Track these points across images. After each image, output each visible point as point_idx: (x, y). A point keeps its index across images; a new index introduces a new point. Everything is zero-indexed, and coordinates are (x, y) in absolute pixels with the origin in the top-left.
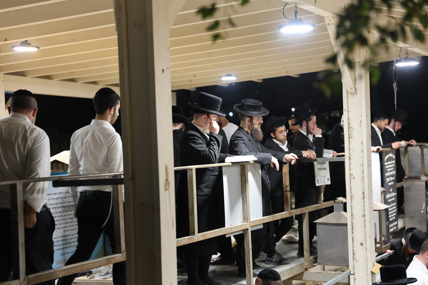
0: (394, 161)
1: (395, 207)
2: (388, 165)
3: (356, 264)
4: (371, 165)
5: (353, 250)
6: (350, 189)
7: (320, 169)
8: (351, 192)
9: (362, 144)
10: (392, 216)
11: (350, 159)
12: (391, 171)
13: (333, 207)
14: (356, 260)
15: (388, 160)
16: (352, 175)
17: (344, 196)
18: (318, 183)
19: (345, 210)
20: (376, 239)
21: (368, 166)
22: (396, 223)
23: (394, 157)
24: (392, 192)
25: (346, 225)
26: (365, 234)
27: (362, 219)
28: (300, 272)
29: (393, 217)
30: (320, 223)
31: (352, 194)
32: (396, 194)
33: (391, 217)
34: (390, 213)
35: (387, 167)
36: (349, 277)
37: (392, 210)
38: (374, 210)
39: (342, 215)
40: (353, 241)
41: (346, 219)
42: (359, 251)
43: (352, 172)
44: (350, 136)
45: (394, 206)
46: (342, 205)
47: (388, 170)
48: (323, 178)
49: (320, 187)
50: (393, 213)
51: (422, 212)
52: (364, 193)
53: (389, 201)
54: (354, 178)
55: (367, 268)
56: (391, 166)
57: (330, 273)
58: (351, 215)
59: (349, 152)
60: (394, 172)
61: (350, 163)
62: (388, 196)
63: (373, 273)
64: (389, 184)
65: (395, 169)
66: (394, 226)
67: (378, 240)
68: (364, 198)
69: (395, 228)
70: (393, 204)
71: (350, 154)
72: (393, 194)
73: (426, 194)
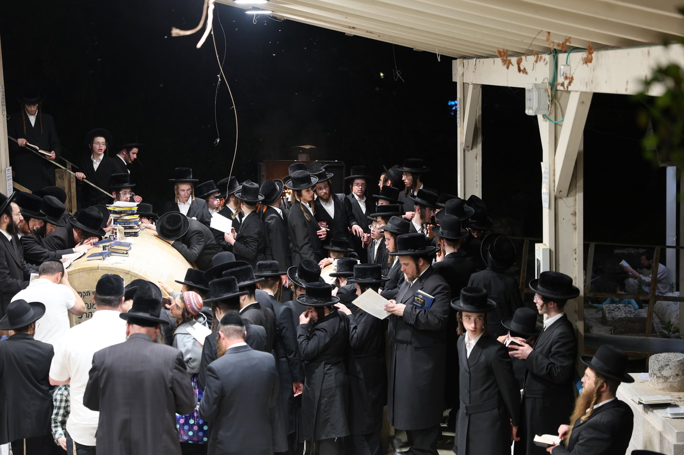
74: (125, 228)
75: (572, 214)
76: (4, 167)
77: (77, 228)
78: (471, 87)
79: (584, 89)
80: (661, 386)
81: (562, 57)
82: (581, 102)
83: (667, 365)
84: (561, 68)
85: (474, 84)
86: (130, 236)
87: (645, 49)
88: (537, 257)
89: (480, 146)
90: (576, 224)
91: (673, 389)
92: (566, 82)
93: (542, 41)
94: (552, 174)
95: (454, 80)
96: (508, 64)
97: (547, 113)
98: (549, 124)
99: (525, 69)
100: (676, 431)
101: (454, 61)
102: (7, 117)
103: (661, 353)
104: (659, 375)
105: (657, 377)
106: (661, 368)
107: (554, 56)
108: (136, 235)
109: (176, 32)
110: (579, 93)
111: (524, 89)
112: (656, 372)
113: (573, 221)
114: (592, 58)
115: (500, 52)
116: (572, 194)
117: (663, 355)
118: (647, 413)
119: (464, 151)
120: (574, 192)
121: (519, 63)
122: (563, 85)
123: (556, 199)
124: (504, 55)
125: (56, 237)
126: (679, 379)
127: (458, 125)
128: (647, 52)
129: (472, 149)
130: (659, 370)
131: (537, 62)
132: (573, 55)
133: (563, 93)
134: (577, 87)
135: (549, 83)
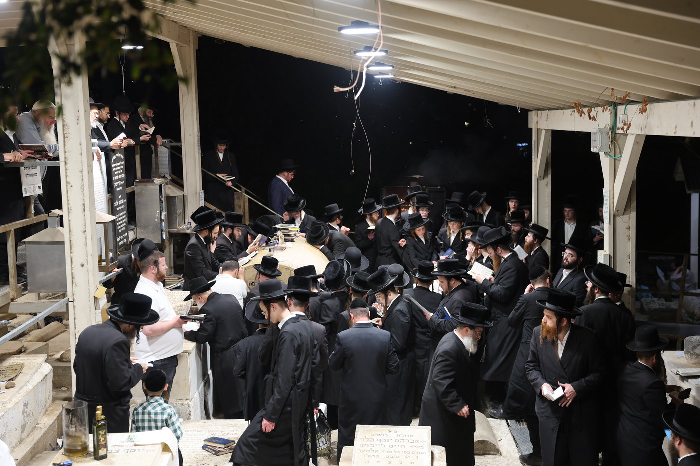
1: (125, 216)
3: (76, 289)
4: (92, 171)
5: (72, 273)
6: (67, 200)
7: (28, 175)
8: (69, 204)
9: (81, 145)
10: (122, 227)
11: (66, 163)
12: (119, 174)
13: (46, 222)
14: (76, 285)
15: (116, 161)
16: (69, 183)
19: (62, 225)
20: (101, 257)
21: (89, 172)
22: (126, 234)
23: (123, 157)
24: (121, 199)
25: (63, 243)
26: (86, 253)
27: (83, 235)
28: (5, 303)
30: (30, 243)
31: (69, 207)
34: (118, 224)
36: (68, 305)
37: (122, 220)
38: (97, 223)
39: (59, 230)
40: (72, 262)
41: (63, 235)
42: (80, 274)
43: (69, 180)
44: (66, 135)
45: (124, 215)
46: (59, 218)
47: (117, 173)
48: (32, 187)
49: (29, 197)
50: (123, 224)
51: (156, 220)
52: (84, 204)
53: (118, 209)
54: (72, 186)
55: (89, 293)
56: (119, 168)
57: (44, 302)
58: (68, 231)
59: (65, 155)
60: (124, 175)
61: (66, 168)
62: (117, 204)
63: (96, 298)
64: (118, 189)
65: (125, 171)
66: (124, 238)
67: (104, 258)
68: (84, 210)
69: (125, 240)
70: (122, 214)
71: (66, 158)
72: (123, 201)
73: (161, 200)
74: (285, 235)
75: (627, 228)
76: (198, 191)
77: (251, 234)
78: (544, 132)
79: (640, 133)
80: (694, 361)
81: (621, 109)
82: (636, 143)
83: (699, 345)
84: (620, 116)
85: (546, 130)
86: (289, 241)
87: (692, 102)
89: (550, 177)
90: (630, 236)
92: (626, 127)
93: (607, 96)
94: (612, 197)
95: (530, 127)
96: (581, 114)
97: (608, 150)
98: (610, 159)
99: (594, 117)
101: (530, 113)
103: (694, 335)
104: (692, 352)
105: (691, 354)
106: (694, 347)
107: (614, 108)
108: (292, 240)
109: (337, 89)
110: (634, 137)
111: (590, 133)
112: (690, 350)
113: (628, 233)
114: (647, 109)
115: (576, 104)
116: (627, 212)
117: (696, 337)
118: (683, 381)
119: (538, 180)
120: (629, 211)
121: (589, 113)
122: (623, 129)
123: (615, 216)
124: (578, 107)
127: (533, 161)
129: (544, 179)
130: (693, 349)
131: (603, 112)
132: (630, 107)
133: (622, 136)
134: (634, 131)
135: (610, 128)
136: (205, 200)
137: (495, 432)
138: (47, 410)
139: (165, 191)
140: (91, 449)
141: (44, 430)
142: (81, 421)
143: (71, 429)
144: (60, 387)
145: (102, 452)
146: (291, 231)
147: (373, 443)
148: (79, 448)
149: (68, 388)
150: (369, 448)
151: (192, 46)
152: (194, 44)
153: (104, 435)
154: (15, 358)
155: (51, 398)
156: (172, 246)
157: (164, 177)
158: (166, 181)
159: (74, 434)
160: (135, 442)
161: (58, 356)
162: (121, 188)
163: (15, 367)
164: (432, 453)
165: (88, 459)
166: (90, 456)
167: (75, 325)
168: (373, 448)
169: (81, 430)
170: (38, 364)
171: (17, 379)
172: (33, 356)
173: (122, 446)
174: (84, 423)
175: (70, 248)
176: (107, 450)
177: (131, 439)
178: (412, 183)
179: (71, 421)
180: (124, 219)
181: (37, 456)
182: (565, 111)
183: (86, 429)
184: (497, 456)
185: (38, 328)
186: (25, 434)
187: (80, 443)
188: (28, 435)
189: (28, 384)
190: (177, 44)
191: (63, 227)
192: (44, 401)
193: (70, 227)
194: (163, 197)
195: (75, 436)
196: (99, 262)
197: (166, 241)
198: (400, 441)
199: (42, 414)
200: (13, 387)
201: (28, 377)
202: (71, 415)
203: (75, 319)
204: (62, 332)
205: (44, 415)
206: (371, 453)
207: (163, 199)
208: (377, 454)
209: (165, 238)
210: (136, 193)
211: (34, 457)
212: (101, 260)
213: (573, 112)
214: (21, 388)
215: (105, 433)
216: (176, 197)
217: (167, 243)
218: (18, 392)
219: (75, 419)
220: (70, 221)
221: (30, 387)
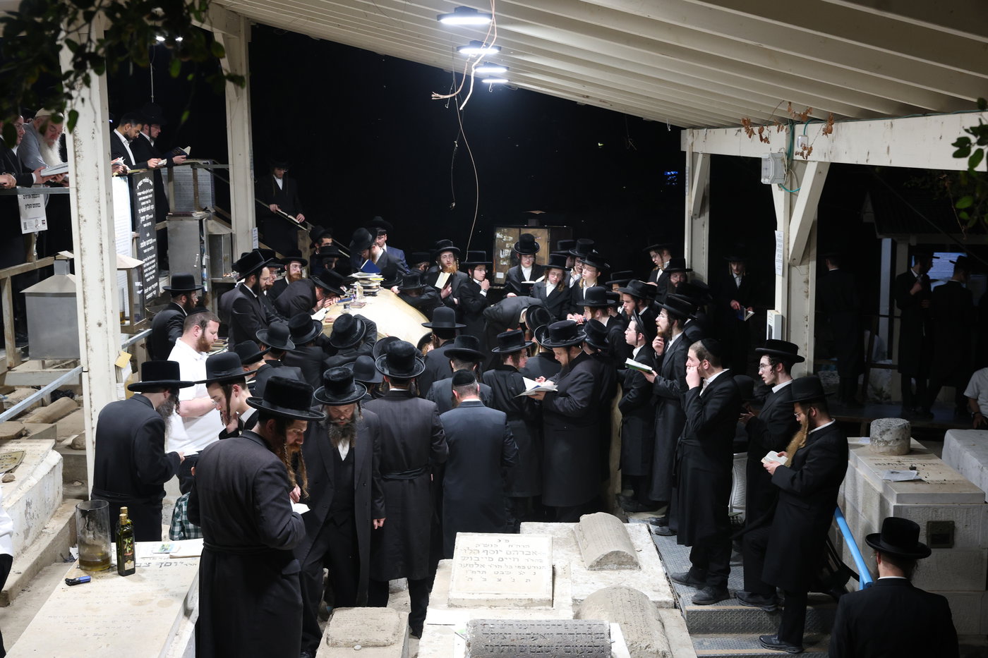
0: (152, 190)
1: (154, 261)
2: (142, 196)
3: (91, 355)
4: (111, 201)
5: (86, 335)
6: (78, 239)
7: (29, 206)
8: (81, 244)
9: (97, 166)
11: (77, 190)
12: (147, 205)
13: (52, 267)
14: (91, 350)
15: (142, 188)
16: (82, 217)
17: (71, 249)
18: (26, 228)
19: (72, 272)
20: (123, 314)
21: (107, 202)
22: (156, 284)
23: (151, 183)
24: (149, 238)
25: (74, 295)
26: (104, 308)
27: (100, 285)
29: (151, 275)
30: (31, 294)
31: (82, 247)
32: (155, 240)
33: (149, 277)
34: (145, 271)
35: (140, 199)
36: (81, 375)
37: (150, 265)
38: (119, 269)
39: (68, 278)
40: (86, 321)
41: (74, 284)
42: (96, 336)
43: (81, 212)
44: (77, 154)
45: (153, 259)
46: (68, 263)
47: (143, 203)
48: (33, 221)
49: (29, 234)
50: (151, 270)
51: (196, 266)
52: (101, 244)
53: (145, 251)
55: (108, 360)
56: (147, 197)
57: (50, 372)
58: (81, 280)
59: (76, 179)
60: (152, 207)
61: (78, 197)
62: (143, 244)
63: (117, 368)
64: (145, 225)
65: (154, 202)
66: (153, 290)
67: (127, 315)
68: (102, 252)
69: (155, 292)
70: (151, 257)
71: (77, 183)
72: (151, 241)
73: (201, 240)
74: (365, 288)
75: (805, 282)
76: (250, 228)
77: (319, 286)
78: (700, 157)
79: (823, 160)
80: (881, 450)
81: (799, 128)
82: (818, 172)
83: (888, 430)
84: (799, 138)
85: (703, 154)
86: (369, 295)
87: (888, 122)
88: (768, 323)
89: (707, 214)
90: (808, 292)
91: (893, 453)
92: (806, 152)
93: (783, 111)
94: (786, 239)
95: (682, 150)
96: (751, 133)
97: (782, 182)
98: (785, 193)
99: (766, 138)
100: (897, 493)
101: (683, 131)
102: (255, 180)
103: (883, 418)
104: (880, 439)
105: (878, 441)
106: (882, 433)
107: (791, 127)
108: (374, 294)
109: (435, 96)
110: (816, 164)
111: (761, 159)
112: (878, 437)
113: (805, 288)
114: (832, 129)
115: (744, 121)
116: (804, 262)
117: (884, 420)
119: (692, 219)
120: (807, 260)
121: (760, 133)
122: (802, 154)
123: (789, 266)
124: (747, 125)
125: (302, 297)
126: (898, 443)
127: (687, 193)
128: (890, 123)
129: (699, 217)
130: (880, 435)
131: (778, 131)
132: (811, 126)
133: (800, 163)
134: (815, 157)
135: (786, 153)
136: (259, 240)
137: (633, 541)
138: (56, 511)
139: (207, 228)
140: (114, 561)
141: (52, 537)
142: (100, 526)
143: (88, 537)
144: (72, 482)
145: (128, 566)
146: (373, 282)
147: (478, 555)
148: (99, 560)
149: (83, 483)
150: (472, 562)
151: (243, 37)
152: (245, 35)
153: (130, 544)
154: (13, 444)
155: (61, 496)
156: (216, 300)
157: (205, 210)
158: (208, 215)
159: (92, 543)
160: (171, 554)
161: (69, 441)
162: (149, 224)
163: (14, 456)
164: (553, 568)
165: (110, 574)
166: (113, 570)
167: (91, 402)
168: (478, 563)
169: (100, 538)
170: (43, 451)
171: (17, 471)
172: (37, 442)
173: (154, 558)
174: (104, 528)
175: (82, 301)
176: (135, 564)
177: (166, 550)
178: (530, 221)
179: (88, 525)
180: (153, 264)
181: (45, 569)
182: (728, 130)
183: (107, 536)
184: (635, 571)
185: (43, 406)
186: (28, 542)
187: (100, 554)
188: (33, 543)
189: (31, 478)
190: (223, 35)
191: (74, 274)
192: (51, 499)
193: (83, 274)
194: (205, 236)
195: (93, 545)
196: (121, 320)
197: (208, 294)
198: (512, 553)
199: (49, 516)
200: (12, 481)
201: (31, 469)
202: (87, 519)
203: (90, 394)
204: (73, 411)
205: (52, 517)
206: (475, 568)
207: (204, 238)
208: (483, 569)
209: (206, 290)
210: (168, 230)
211: (40, 570)
212: (123, 318)
213: (738, 131)
214: (22, 482)
215: (132, 543)
216: (221, 235)
217: (209, 297)
218: (19, 487)
219: (92, 524)
220: (82, 266)
221: (34, 481)
